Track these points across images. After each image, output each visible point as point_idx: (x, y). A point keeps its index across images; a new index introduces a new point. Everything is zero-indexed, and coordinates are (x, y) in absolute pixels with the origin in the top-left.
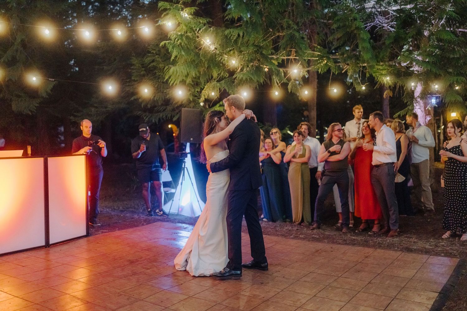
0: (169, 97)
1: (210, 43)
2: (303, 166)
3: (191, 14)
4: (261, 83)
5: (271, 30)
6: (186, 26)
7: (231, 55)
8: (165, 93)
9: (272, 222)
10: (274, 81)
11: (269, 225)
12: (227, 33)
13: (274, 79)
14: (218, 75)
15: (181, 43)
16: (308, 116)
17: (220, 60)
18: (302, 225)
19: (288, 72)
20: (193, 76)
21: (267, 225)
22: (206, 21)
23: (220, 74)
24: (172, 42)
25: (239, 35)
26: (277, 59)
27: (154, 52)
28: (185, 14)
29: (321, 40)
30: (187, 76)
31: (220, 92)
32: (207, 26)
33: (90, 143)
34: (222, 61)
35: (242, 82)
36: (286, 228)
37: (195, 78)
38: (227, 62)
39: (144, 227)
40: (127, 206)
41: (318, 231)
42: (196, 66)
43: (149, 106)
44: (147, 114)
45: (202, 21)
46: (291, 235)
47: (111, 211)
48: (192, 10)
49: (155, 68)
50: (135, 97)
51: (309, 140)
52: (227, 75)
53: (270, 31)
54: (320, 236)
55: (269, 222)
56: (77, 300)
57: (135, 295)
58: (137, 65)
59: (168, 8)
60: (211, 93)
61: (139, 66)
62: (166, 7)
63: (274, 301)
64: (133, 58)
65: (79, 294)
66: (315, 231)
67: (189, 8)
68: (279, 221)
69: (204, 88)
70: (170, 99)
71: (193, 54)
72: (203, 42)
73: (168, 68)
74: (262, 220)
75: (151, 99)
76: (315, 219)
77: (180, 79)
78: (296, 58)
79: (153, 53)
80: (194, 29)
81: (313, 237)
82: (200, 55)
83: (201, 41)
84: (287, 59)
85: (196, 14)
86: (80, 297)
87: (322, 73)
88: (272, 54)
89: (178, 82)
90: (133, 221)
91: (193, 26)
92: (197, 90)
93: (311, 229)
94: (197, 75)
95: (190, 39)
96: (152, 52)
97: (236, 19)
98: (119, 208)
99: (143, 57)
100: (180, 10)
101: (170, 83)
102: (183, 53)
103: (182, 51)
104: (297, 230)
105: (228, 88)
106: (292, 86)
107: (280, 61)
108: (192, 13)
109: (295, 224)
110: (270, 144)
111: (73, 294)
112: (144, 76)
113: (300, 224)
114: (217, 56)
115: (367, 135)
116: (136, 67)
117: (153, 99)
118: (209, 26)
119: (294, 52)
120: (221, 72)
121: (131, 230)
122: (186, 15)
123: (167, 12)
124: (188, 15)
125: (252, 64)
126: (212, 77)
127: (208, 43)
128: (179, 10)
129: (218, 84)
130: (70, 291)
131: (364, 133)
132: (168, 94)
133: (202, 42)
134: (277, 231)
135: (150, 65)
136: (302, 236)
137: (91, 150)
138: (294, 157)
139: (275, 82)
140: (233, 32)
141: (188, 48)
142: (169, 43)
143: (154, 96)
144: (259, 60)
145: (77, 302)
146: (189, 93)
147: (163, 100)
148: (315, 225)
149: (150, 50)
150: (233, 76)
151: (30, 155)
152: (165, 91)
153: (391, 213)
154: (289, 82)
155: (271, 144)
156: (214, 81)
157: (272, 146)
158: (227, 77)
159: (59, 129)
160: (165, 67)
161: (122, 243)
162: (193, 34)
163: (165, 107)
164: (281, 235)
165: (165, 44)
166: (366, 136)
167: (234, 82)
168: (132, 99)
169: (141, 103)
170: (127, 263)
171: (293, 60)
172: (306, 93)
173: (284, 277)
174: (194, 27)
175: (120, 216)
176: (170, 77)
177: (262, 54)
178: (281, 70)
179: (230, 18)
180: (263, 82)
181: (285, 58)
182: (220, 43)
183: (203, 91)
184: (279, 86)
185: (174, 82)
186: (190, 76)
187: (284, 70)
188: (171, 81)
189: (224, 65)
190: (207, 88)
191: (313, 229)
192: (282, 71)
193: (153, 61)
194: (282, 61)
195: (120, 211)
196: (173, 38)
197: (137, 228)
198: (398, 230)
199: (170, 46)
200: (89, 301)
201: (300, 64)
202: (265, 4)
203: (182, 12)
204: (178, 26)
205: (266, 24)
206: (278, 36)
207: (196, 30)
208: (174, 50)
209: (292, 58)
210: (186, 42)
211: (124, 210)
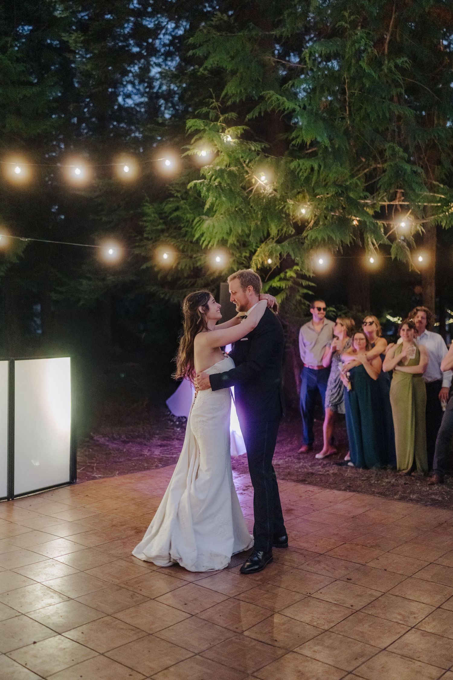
0: (200, 265)
1: (266, 181)
2: (416, 379)
3: (237, 137)
4: (347, 245)
5: (364, 160)
6: (229, 156)
7: (299, 201)
8: (195, 258)
9: (363, 468)
10: (368, 241)
11: (358, 473)
12: (293, 166)
13: (368, 238)
14: (278, 231)
15: (220, 183)
16: (421, 294)
17: (282, 208)
18: (414, 476)
19: (392, 226)
20: (238, 233)
21: (354, 474)
22: (259, 147)
23: (282, 230)
24: (206, 182)
25: (312, 169)
26: (373, 206)
27: (179, 195)
28: (227, 137)
29: (445, 175)
30: (229, 234)
31: (280, 259)
32: (262, 155)
34: (284, 210)
35: (317, 244)
36: (387, 480)
37: (242, 236)
38: (294, 211)
39: (158, 470)
40: (132, 433)
41: (440, 488)
42: (245, 218)
43: (169, 278)
44: (166, 290)
45: (254, 147)
46: (395, 495)
47: (108, 441)
48: (239, 131)
49: (179, 219)
50: (148, 264)
51: (427, 335)
52: (292, 231)
53: (362, 161)
54: (443, 498)
55: (358, 469)
56: (52, 594)
57: (143, 590)
58: (153, 215)
59: (202, 128)
60: (267, 260)
61: (155, 217)
62: (198, 128)
63: (370, 613)
64: (147, 204)
65: (56, 584)
66: (436, 487)
67: (233, 128)
68: (374, 468)
69: (256, 251)
70: (201, 268)
71: (239, 199)
72: (256, 180)
73: (200, 221)
74: (347, 465)
75: (172, 266)
76: (435, 466)
77: (219, 237)
78: (403, 203)
79: (177, 197)
80: (242, 160)
81: (433, 500)
82: (251, 201)
83: (252, 178)
84: (389, 205)
85: (245, 137)
86: (57, 589)
87: (447, 228)
88: (365, 198)
89: (215, 241)
90: (141, 460)
91: (240, 156)
92: (244, 254)
93: (429, 485)
94: (245, 231)
95: (235, 175)
96: (175, 195)
97: (308, 144)
98: (120, 437)
99: (161, 203)
100: (221, 131)
101: (202, 244)
102: (224, 199)
103: (222, 195)
104: (405, 484)
105: (294, 253)
106: (397, 249)
107: (378, 210)
108: (239, 136)
109: (400, 473)
110: (362, 341)
111: (47, 583)
112: (162, 231)
113: (409, 474)
114: (277, 203)
116: (149, 218)
117: (176, 267)
118: (265, 156)
119: (401, 195)
120: (283, 227)
121: (138, 475)
122: (230, 139)
123: (199, 135)
124: (232, 139)
125: (332, 214)
126: (269, 234)
127: (263, 181)
128: (218, 132)
129: (279, 247)
130: (41, 578)
132: (200, 260)
133: (253, 181)
134: (371, 485)
135: (172, 216)
136: (414, 497)
138: (401, 363)
139: (370, 243)
140: (303, 164)
141: (231, 190)
142: (201, 184)
143: (177, 262)
144: (344, 209)
145: (52, 597)
146: (231, 260)
147: (192, 269)
148: (435, 476)
149: (173, 192)
150: (302, 233)
152: (195, 256)
154: (392, 243)
155: (364, 341)
156: (272, 242)
157: (365, 345)
158: (293, 233)
159: (35, 307)
160: (195, 218)
161: (124, 497)
162: (239, 168)
163: (193, 280)
164: (377, 493)
165: (195, 185)
167: (303, 243)
168: (144, 267)
169: (158, 272)
170: (132, 532)
171: (399, 207)
172: (421, 260)
173: (385, 570)
174: (242, 157)
175: (123, 450)
176: (202, 235)
177: (348, 198)
178: (380, 223)
179: (298, 143)
180: (350, 242)
181: (386, 203)
182: (281, 181)
183: (254, 258)
184: (376, 249)
185: (209, 242)
186: (234, 233)
187: (385, 223)
188: (204, 241)
189: (288, 215)
190: (260, 253)
191: (432, 484)
192: (382, 225)
193: (177, 209)
194: (381, 210)
195: (122, 441)
196: (208, 175)
197: (147, 472)
199: (203, 188)
200: (72, 597)
201: (410, 214)
202: (354, 119)
203: (223, 134)
204: (216, 157)
205: (356, 151)
206: (375, 169)
207: (245, 162)
208: (210, 194)
209: (397, 203)
210: (229, 181)
211: (127, 440)
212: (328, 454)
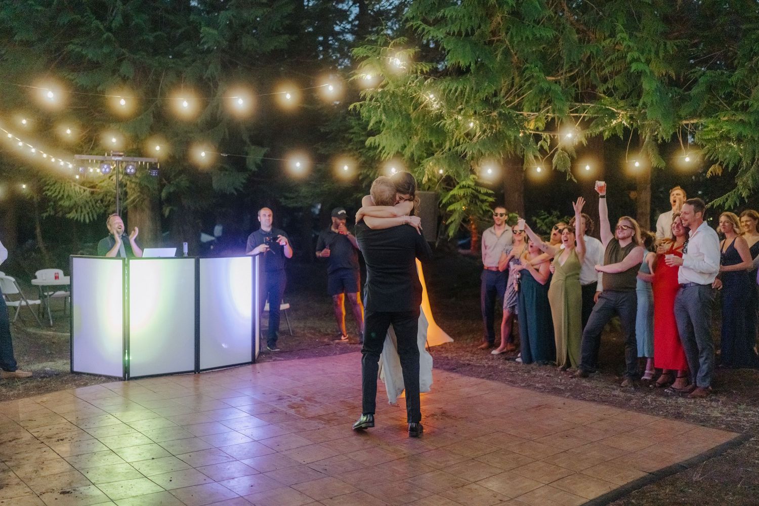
1: (434, 98)
2: (569, 281)
16: (636, 199)
19: (558, 137)
24: (368, 103)
28: (395, 60)
32: (421, 77)
33: (266, 239)
45: (424, 67)
60: (438, 171)
62: (365, 55)
74: (514, 360)
100: (389, 55)
102: (384, 118)
103: (383, 115)
106: (558, 159)
109: (557, 368)
113: (564, 369)
115: (679, 236)
118: (425, 77)
127: (431, 99)
128: (386, 56)
131: (674, 233)
137: (268, 249)
142: (361, 105)
151: (186, 255)
153: (701, 360)
165: (355, 106)
166: (678, 238)
172: (587, 168)
181: (555, 116)
185: (387, 156)
187: (551, 135)
196: (368, 97)
198: (710, 388)
199: (363, 110)
201: (578, 125)
203: (391, 58)
208: (372, 114)
212: (505, 350)
